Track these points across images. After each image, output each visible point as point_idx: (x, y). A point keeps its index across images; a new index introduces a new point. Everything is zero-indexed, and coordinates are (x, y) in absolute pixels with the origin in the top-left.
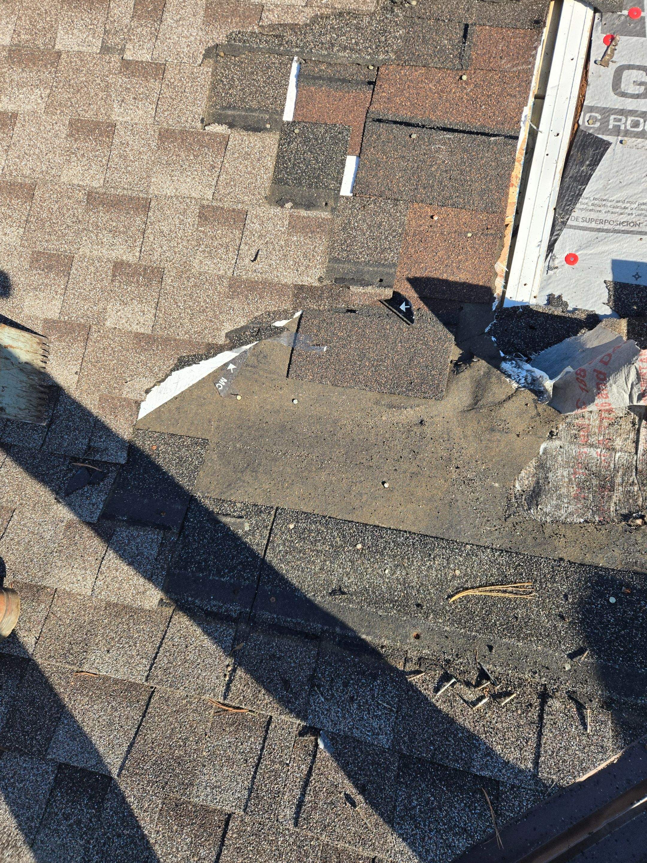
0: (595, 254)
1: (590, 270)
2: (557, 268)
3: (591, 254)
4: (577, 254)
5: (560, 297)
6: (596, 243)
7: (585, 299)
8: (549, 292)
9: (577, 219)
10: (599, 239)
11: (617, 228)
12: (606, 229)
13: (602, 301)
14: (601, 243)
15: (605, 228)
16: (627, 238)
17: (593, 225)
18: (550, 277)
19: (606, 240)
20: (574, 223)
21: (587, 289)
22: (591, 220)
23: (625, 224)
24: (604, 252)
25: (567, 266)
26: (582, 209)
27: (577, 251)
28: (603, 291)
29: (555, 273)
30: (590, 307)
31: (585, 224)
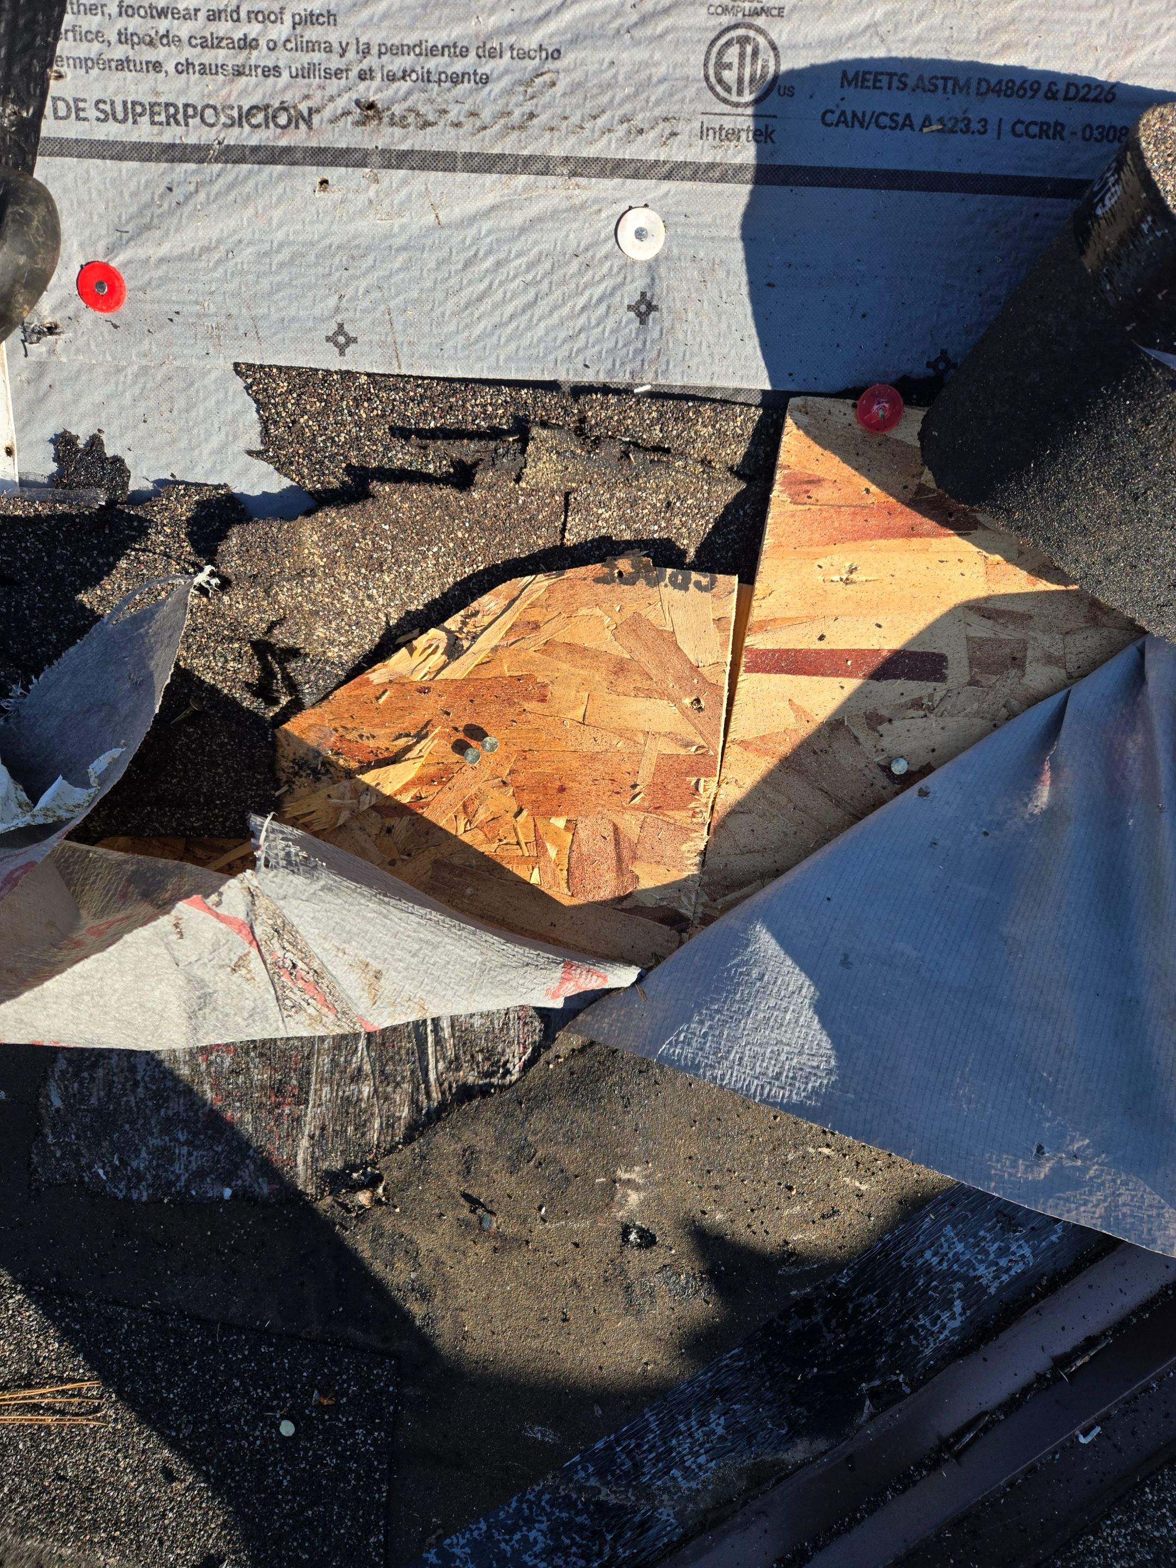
0: (180, 258)
1: (177, 329)
2: (52, 330)
3: (162, 260)
4: (113, 264)
5: (95, 442)
6: (171, 212)
7: (183, 444)
8: (52, 428)
9: (76, 110)
10: (178, 194)
11: (233, 137)
12: (197, 148)
13: (242, 444)
14: (187, 209)
15: (191, 140)
16: (272, 182)
17: (144, 132)
18: (41, 368)
19: (202, 196)
20: (71, 130)
21: (181, 403)
22: (133, 111)
23: (259, 118)
24: (206, 249)
25: (90, 316)
26: (85, 63)
27: (111, 250)
28: (237, 407)
29: (52, 352)
30: (209, 473)
31: (111, 131)
